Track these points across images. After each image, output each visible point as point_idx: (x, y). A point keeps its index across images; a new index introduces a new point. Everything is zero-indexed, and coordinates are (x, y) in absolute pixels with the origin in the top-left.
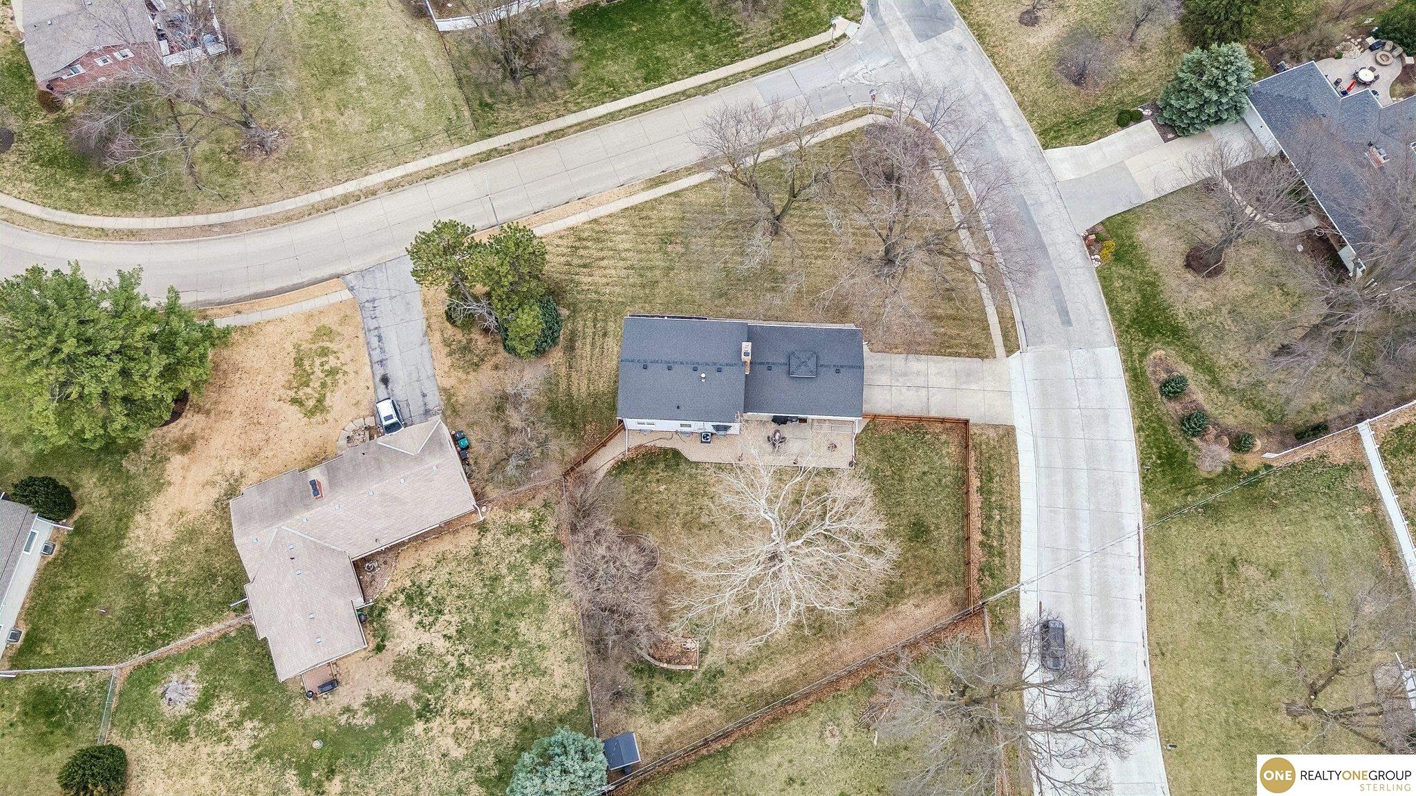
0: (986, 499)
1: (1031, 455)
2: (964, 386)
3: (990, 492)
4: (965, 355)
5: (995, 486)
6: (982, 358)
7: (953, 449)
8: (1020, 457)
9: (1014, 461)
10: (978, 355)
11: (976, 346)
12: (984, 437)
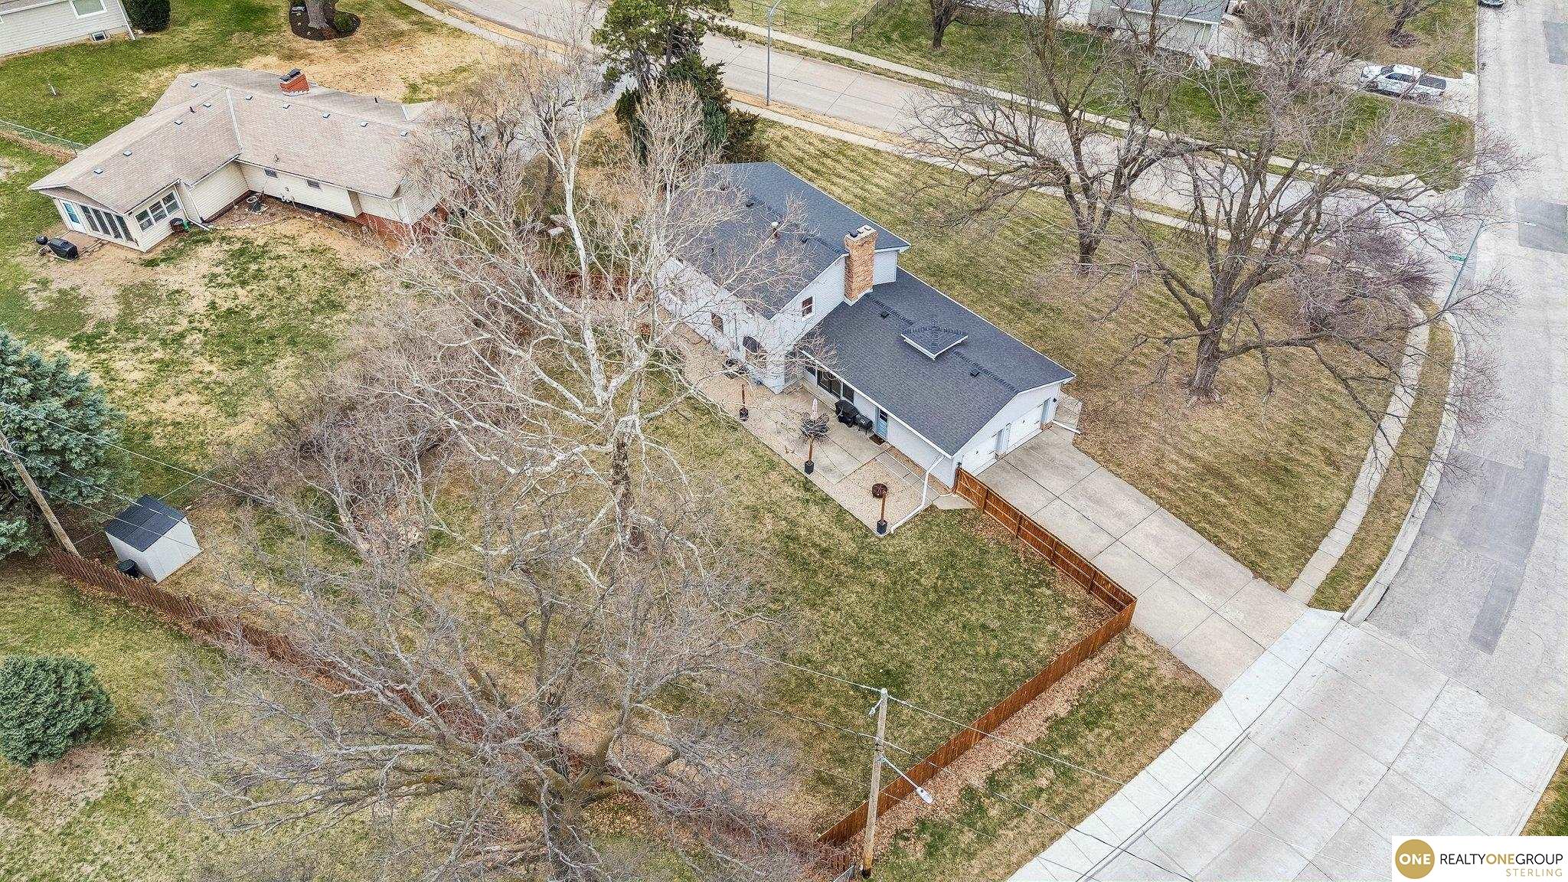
0: (1052, 741)
1: (1209, 755)
2: (1183, 582)
3: (1071, 737)
4: (1228, 550)
5: (1089, 738)
6: (1257, 574)
7: (1071, 637)
8: (1185, 739)
9: (1165, 733)
10: (1253, 566)
11: (1264, 555)
12: (1146, 664)
